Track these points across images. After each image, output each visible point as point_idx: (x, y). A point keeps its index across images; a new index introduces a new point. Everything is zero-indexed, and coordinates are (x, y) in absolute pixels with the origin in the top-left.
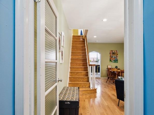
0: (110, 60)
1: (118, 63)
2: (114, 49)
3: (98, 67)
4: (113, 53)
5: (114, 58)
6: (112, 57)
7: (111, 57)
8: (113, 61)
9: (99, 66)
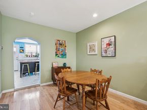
0: (56, 55)
1: (66, 58)
2: (62, 39)
3: (37, 64)
4: (61, 44)
5: (62, 52)
6: (59, 50)
7: (57, 50)
8: (60, 56)
9: (38, 62)
